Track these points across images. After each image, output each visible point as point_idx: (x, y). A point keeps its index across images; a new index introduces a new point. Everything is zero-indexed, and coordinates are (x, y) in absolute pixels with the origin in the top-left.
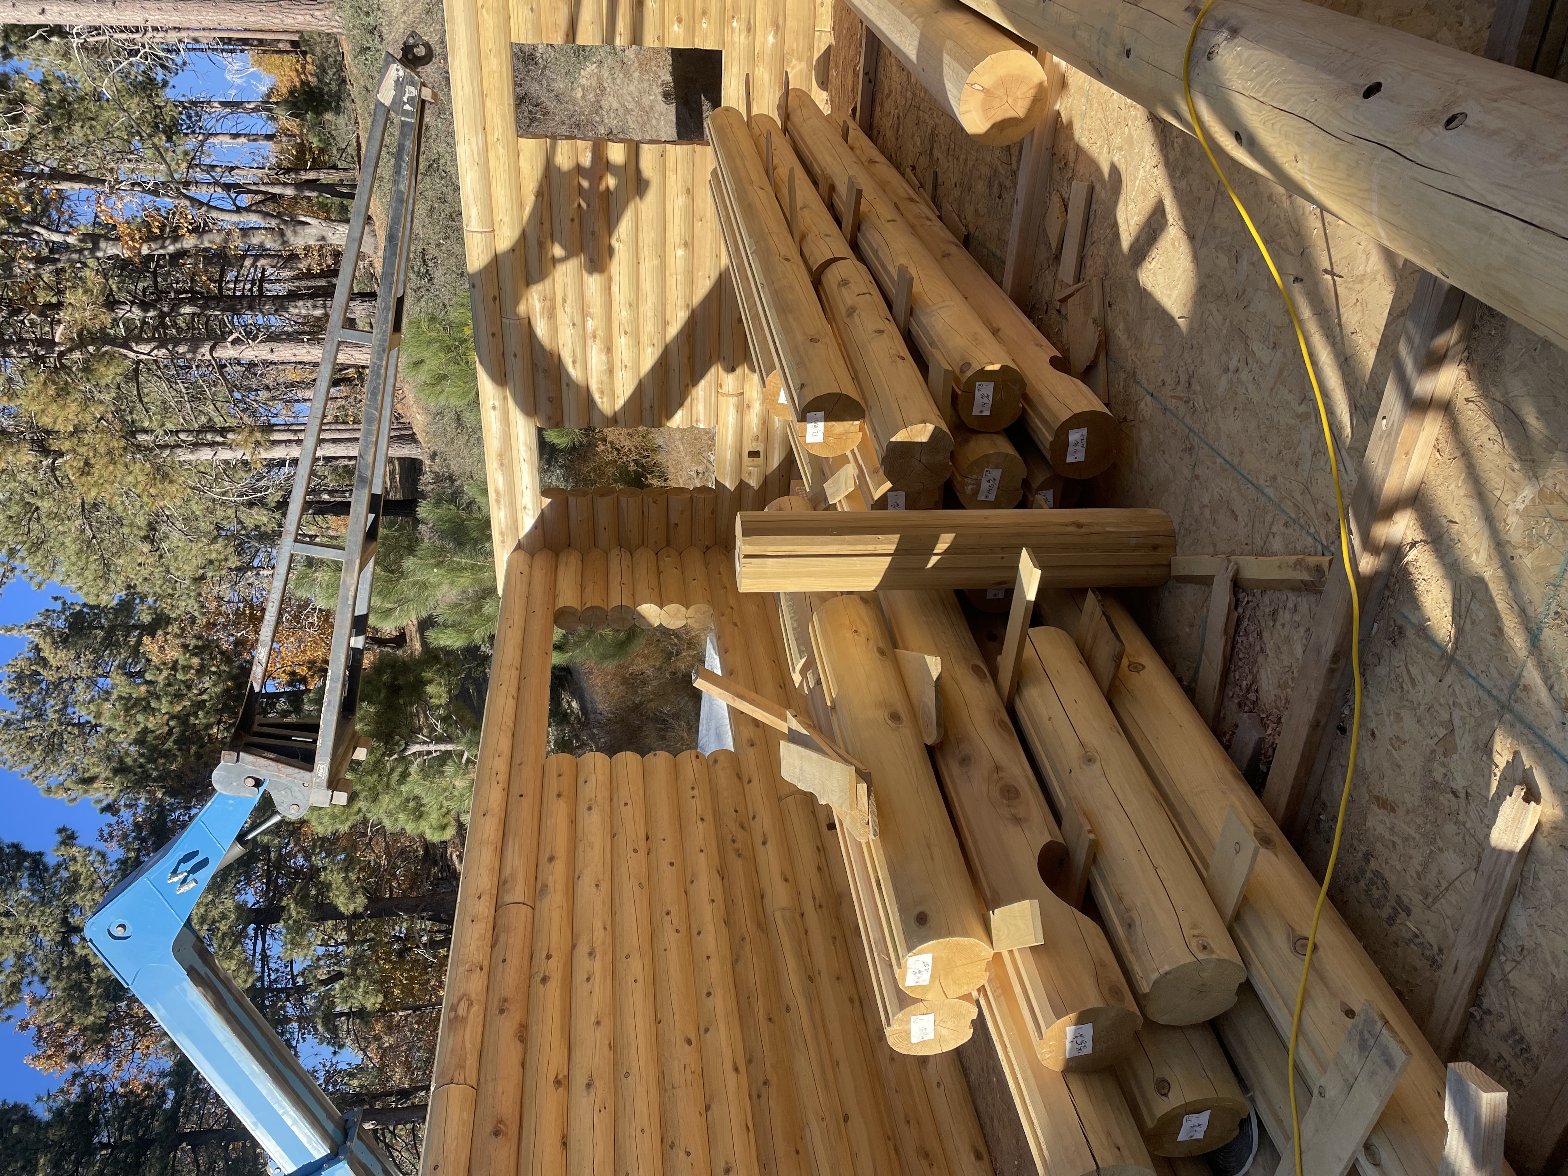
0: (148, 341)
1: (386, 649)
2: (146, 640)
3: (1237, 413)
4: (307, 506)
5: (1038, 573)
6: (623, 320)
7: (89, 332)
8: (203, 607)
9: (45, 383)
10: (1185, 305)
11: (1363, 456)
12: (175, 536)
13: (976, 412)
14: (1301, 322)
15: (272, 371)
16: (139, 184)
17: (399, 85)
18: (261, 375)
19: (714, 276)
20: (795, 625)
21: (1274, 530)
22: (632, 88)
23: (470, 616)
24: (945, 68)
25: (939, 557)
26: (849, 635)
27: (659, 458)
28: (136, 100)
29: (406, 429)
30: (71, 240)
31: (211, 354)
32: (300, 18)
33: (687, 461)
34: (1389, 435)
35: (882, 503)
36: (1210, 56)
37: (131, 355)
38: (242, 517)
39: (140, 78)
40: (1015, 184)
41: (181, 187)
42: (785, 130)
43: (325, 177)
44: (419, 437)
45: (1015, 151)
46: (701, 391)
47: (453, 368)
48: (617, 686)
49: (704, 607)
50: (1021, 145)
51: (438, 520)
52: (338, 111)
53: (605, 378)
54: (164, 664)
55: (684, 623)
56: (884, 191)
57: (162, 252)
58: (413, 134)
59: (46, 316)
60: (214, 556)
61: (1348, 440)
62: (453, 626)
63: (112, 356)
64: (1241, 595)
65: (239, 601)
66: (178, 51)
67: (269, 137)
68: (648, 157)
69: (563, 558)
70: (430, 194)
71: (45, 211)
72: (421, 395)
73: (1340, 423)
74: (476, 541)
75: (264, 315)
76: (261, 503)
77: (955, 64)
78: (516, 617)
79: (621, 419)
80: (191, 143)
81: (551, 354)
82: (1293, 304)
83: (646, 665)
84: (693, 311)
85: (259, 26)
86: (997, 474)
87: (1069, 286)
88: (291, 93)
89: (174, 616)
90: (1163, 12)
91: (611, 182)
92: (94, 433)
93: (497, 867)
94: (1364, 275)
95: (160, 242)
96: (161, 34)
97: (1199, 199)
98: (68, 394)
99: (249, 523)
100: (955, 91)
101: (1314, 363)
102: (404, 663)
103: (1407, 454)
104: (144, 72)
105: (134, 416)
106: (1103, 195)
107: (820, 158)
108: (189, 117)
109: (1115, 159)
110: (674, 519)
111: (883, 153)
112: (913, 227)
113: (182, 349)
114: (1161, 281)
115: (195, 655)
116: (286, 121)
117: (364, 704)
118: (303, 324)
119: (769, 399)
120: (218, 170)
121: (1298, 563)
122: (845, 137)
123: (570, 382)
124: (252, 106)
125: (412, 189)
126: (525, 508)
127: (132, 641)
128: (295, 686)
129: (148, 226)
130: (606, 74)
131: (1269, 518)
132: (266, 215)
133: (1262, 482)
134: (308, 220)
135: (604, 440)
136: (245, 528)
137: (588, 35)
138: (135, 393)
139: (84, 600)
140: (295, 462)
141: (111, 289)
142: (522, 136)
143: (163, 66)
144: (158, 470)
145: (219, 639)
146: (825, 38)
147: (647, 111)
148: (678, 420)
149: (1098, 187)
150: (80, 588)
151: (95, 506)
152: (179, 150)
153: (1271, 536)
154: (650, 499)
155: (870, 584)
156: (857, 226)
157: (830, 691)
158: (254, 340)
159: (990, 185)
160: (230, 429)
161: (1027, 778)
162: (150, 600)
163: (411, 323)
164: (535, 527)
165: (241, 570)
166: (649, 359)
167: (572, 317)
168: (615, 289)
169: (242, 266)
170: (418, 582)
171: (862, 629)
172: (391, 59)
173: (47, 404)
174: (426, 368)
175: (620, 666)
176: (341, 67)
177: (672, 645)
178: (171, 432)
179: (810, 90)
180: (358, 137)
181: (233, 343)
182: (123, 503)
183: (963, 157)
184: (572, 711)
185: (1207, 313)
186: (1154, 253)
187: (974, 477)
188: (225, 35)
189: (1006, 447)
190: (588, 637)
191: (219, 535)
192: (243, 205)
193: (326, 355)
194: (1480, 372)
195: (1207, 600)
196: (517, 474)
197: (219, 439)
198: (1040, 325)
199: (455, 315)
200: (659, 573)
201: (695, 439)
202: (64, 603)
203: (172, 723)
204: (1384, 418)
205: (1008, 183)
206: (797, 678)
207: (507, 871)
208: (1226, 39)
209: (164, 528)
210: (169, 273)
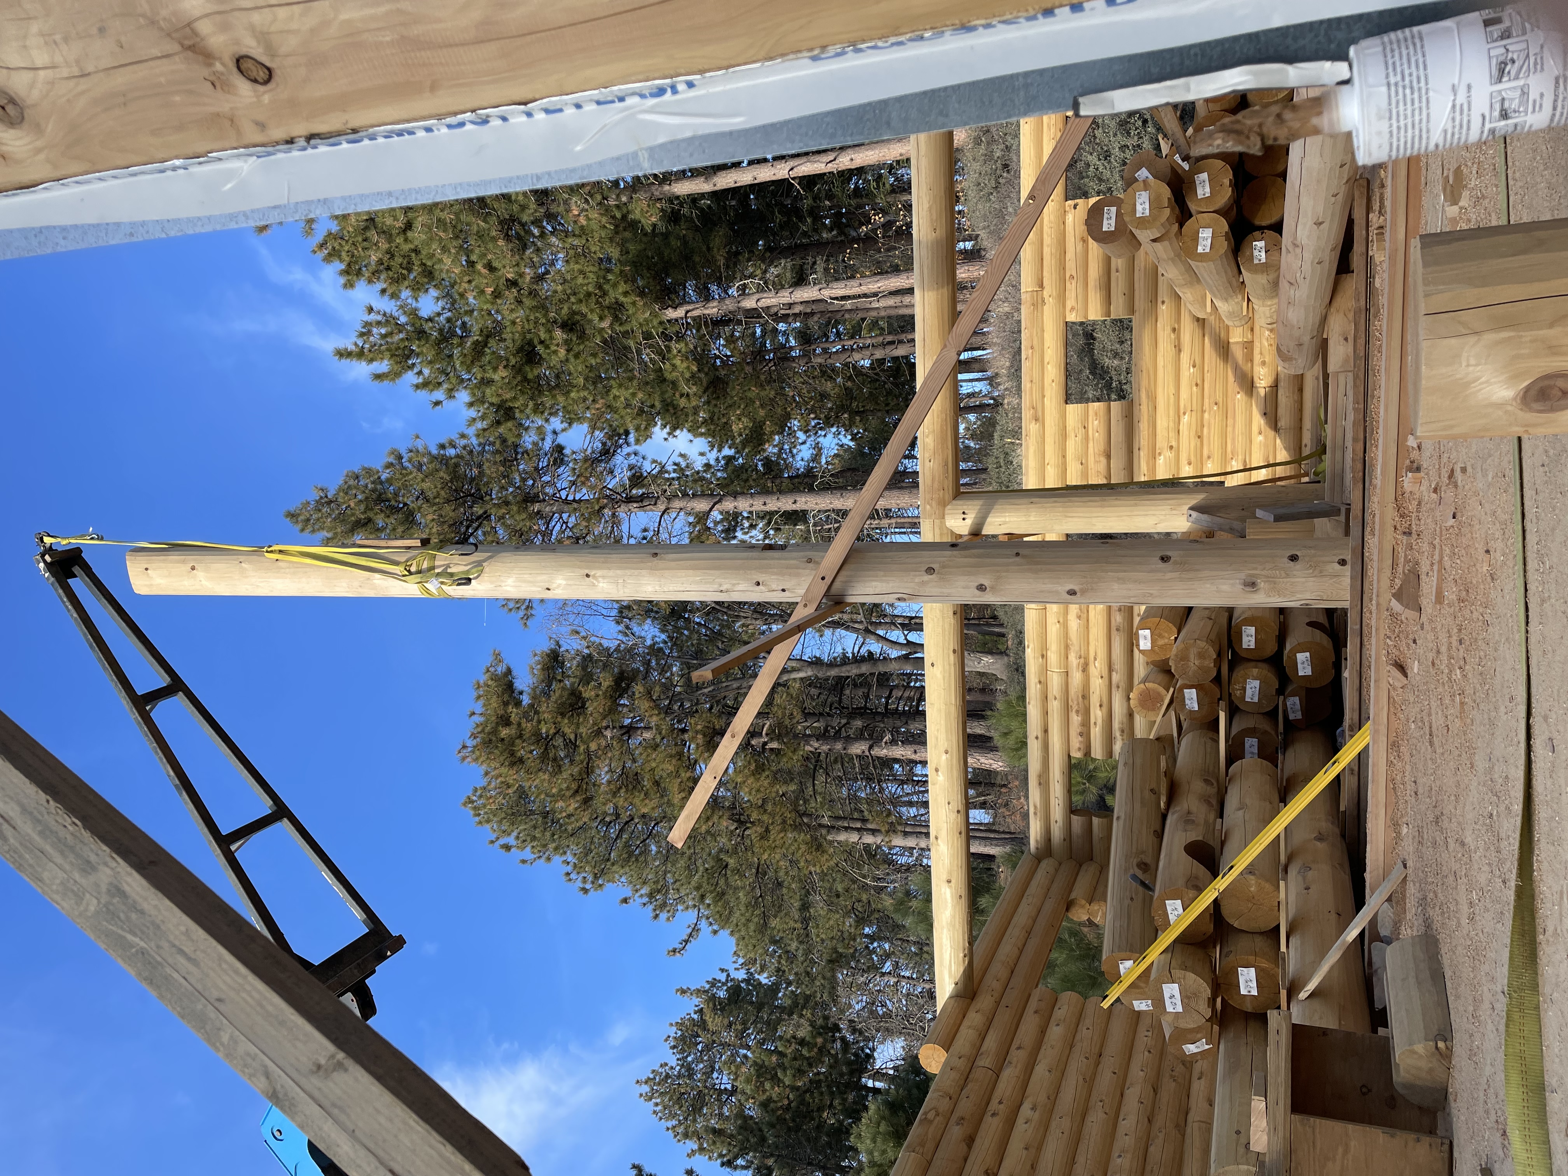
69: (1084, 868)
126: (1056, 822)
164: (1064, 839)
167: (1101, 671)
181: (887, 743)
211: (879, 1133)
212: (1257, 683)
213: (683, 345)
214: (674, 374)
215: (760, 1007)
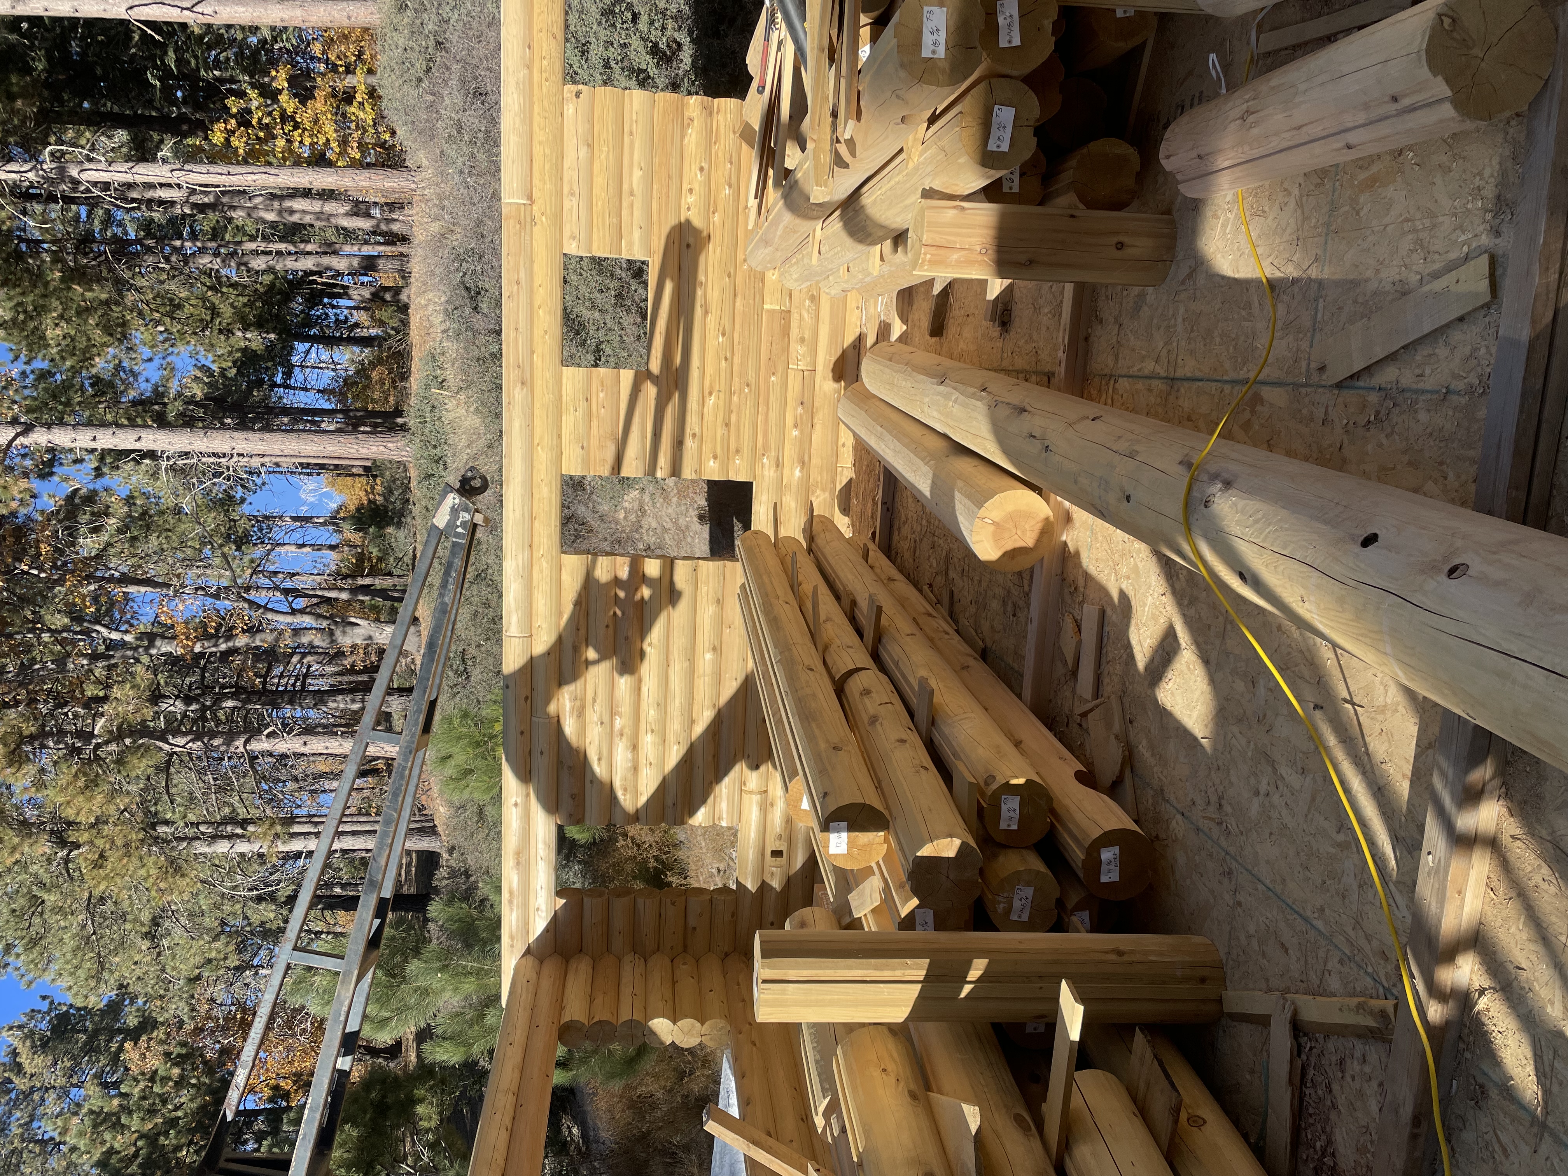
0: (185, 734)
1: (380, 1060)
2: (128, 1045)
3: (1273, 838)
4: (316, 899)
5: (1080, 1009)
6: (651, 719)
7: (130, 726)
8: (193, 1010)
9: (76, 775)
10: (1206, 726)
11: (1413, 891)
12: (178, 932)
13: (1003, 826)
14: (1327, 749)
15: (302, 764)
16: (203, 589)
17: (454, 511)
18: (291, 767)
19: (741, 678)
20: (818, 1057)
21: (1329, 966)
22: (670, 511)
23: (471, 1026)
24: (957, 502)
25: (972, 986)
26: (877, 1073)
27: (681, 854)
28: (213, 515)
29: (427, 821)
30: (128, 638)
31: (245, 747)
32: (374, 449)
33: (708, 859)
34: (1437, 871)
35: (908, 923)
36: (1207, 504)
37: (166, 747)
38: (249, 913)
39: (221, 496)
40: (1028, 605)
41: (242, 591)
42: (810, 550)
43: (379, 582)
44: (440, 829)
45: (1026, 576)
46: (725, 789)
47: (480, 763)
48: (623, 1111)
49: (720, 1023)
50: (1032, 570)
51: (447, 920)
52: (399, 525)
53: (630, 775)
54: (143, 1074)
55: (698, 1041)
56: (903, 607)
57: (214, 649)
58: (462, 554)
59: (90, 709)
60: (213, 955)
61: (1395, 873)
62: (451, 1038)
63: (147, 749)
64: (1303, 1040)
65: (233, 1004)
66: (259, 474)
67: (332, 548)
68: (682, 573)
69: (573, 965)
70: (476, 600)
71: (109, 611)
72: (445, 789)
73: (1384, 855)
74: (485, 942)
75: (302, 708)
76: (272, 897)
77: (966, 501)
78: (519, 1032)
79: (643, 816)
80: (258, 552)
81: (577, 751)
82: (1316, 729)
83: (656, 1086)
84: (719, 710)
85: (336, 455)
86: (1029, 892)
87: (1087, 701)
88: (358, 510)
89: (161, 1019)
90: (1158, 465)
91: (646, 592)
92: (115, 825)
94: (1385, 706)
95: (213, 641)
96: (246, 459)
97: (1209, 626)
98: (97, 785)
99: (255, 919)
100: (967, 524)
101: (1347, 791)
102: (396, 1078)
103: (1459, 893)
104: (225, 490)
105: (159, 807)
106: (1114, 617)
107: (841, 575)
108: (261, 530)
109: (1124, 586)
110: (692, 922)
111: (901, 571)
112: (931, 640)
113: (216, 742)
114: (1180, 701)
115: (176, 1064)
116: (350, 533)
117: (347, 1127)
118: (340, 717)
119: (792, 804)
120: (281, 576)
121: (1360, 1007)
122: (866, 557)
123: (594, 780)
124: (321, 520)
125: (456, 601)
126: (538, 909)
127: (114, 1046)
128: (276, 1103)
129: (205, 626)
130: (646, 498)
131: (1321, 954)
132: (319, 616)
133: (1309, 913)
134: (359, 621)
135: (625, 835)
136: (250, 924)
137: (632, 468)
138: (164, 784)
139: (70, 1000)
140: (310, 854)
141: (159, 684)
142: (565, 553)
143: (243, 486)
144: (172, 862)
145: (205, 1046)
146: (846, 472)
147: (683, 531)
148: (700, 818)
149: (1109, 611)
150: (70, 988)
151: (102, 900)
152: (246, 559)
153: (1326, 973)
154: (668, 900)
155: (899, 1014)
156: (878, 638)
157: (857, 1144)
158: (289, 734)
159: (1004, 603)
160: (250, 821)
162: (140, 1001)
163: (443, 718)
164: (547, 930)
165: (239, 969)
166: (674, 755)
167: (601, 715)
168: (644, 689)
169: (288, 663)
170: (419, 988)
171: (891, 1067)
172: (449, 489)
173: (74, 796)
174: (453, 762)
175: (628, 1087)
176: (407, 488)
177: (684, 1063)
178: (192, 823)
179: (833, 516)
180: (415, 549)
181: (268, 736)
182: (130, 896)
183: (977, 578)
184: (572, 1139)
185: (1230, 735)
186: (1170, 674)
187: (1006, 895)
188: (304, 461)
189: (1036, 864)
190: (595, 1052)
191: (223, 932)
192: (298, 607)
193: (356, 748)
194: (1521, 809)
195: (1266, 1041)
196: (532, 874)
197: (239, 831)
198: (1062, 738)
199: (487, 711)
200: (674, 983)
201: (718, 835)
202: (52, 1003)
203: (140, 1143)
204: (1429, 853)
205: (1021, 603)
206: (819, 1122)
208: (1220, 490)
209: (167, 924)
210: (217, 669)
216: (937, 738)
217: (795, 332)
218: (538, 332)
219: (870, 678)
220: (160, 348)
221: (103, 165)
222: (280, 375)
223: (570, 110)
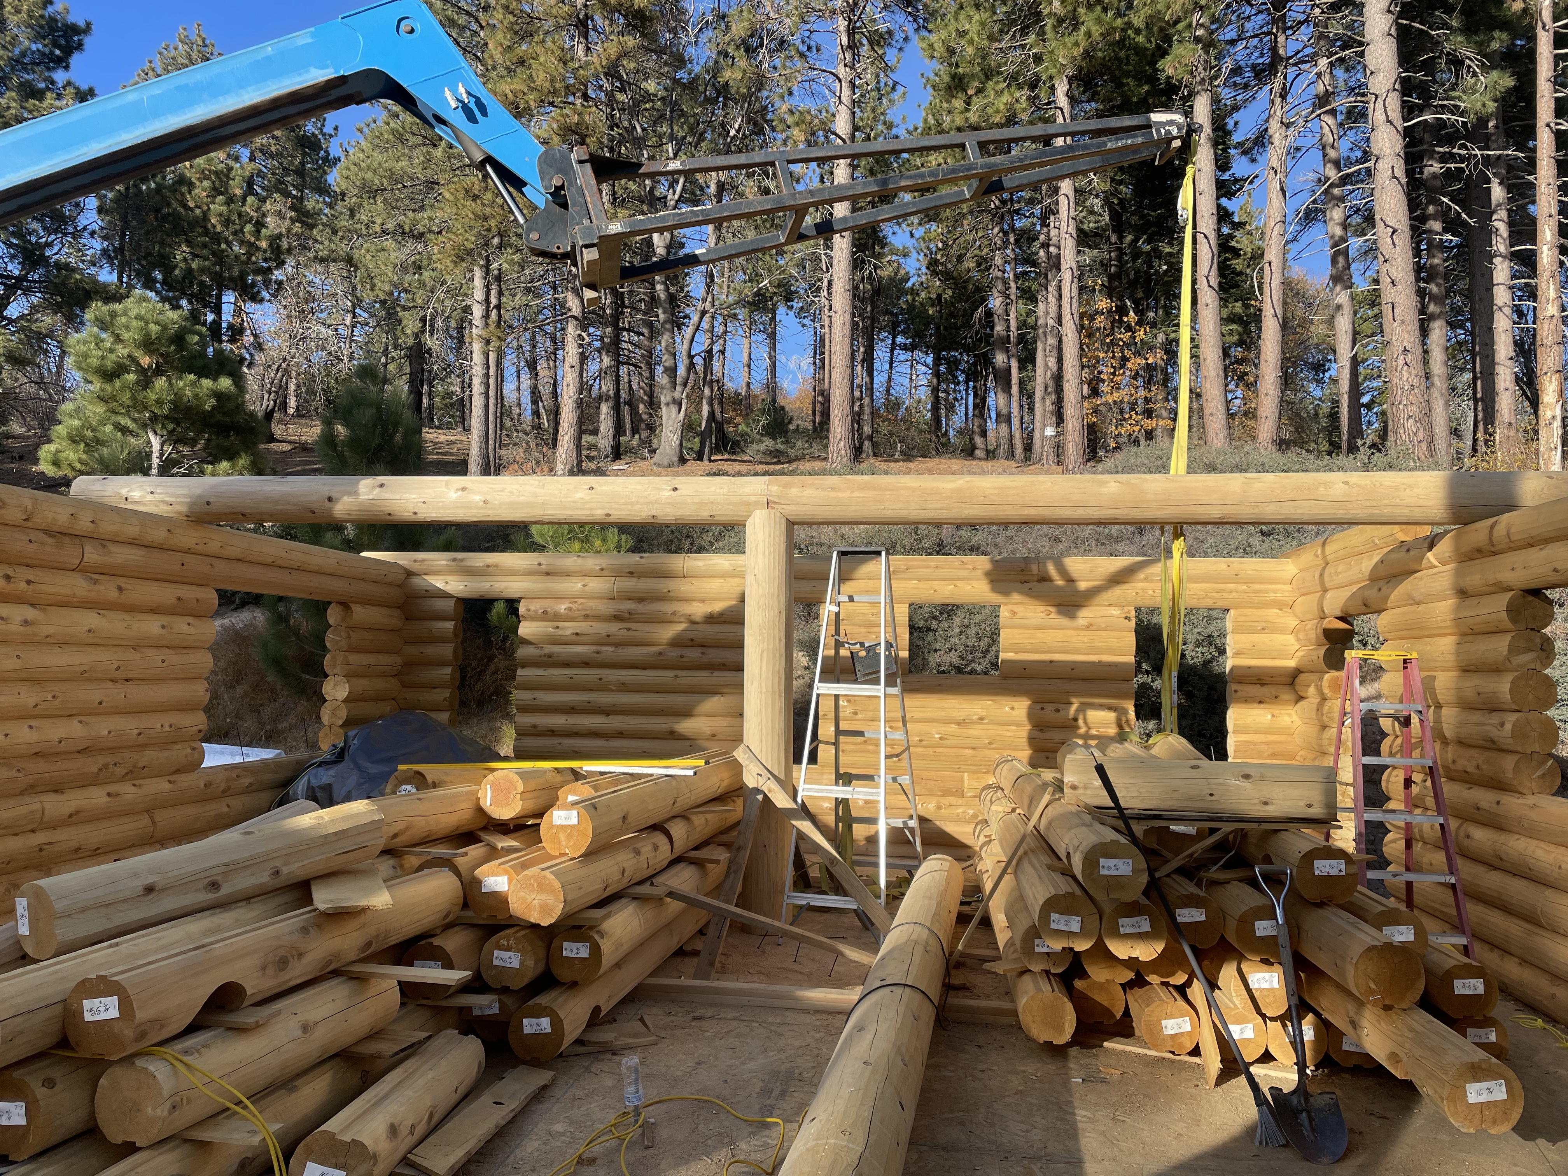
2: (288, 201)
13: (565, 944)
31: (571, 316)
32: (838, 429)
39: (794, 289)
41: (710, 314)
54: (263, 215)
55: (327, 725)
66: (814, 322)
67: (748, 385)
69: (397, 613)
88: (783, 408)
93: (117, 539)
96: (827, 312)
104: (798, 293)
108: (763, 323)
120: (723, 343)
126: (447, 583)
134: (683, 412)
143: (802, 309)
144: (467, 254)
154: (448, 695)
161: (290, 980)
167: (615, 635)
178: (500, 268)
181: (578, 334)
187: (513, 947)
196: (479, 578)
200: (376, 700)
203: (198, 211)
207: (112, 547)
211: (147, 323)
212: (516, 964)
213: (1024, 105)
214: (992, 93)
215: (300, 172)
216: (624, 901)
217: (945, 801)
218: (936, 584)
219: (665, 853)
220: (922, 245)
221: (1072, 213)
222: (904, 341)
223: (1115, 612)
